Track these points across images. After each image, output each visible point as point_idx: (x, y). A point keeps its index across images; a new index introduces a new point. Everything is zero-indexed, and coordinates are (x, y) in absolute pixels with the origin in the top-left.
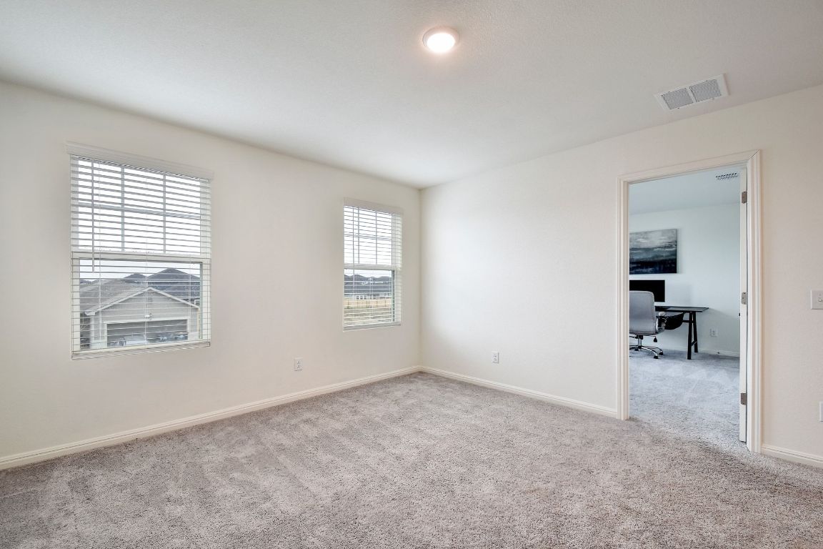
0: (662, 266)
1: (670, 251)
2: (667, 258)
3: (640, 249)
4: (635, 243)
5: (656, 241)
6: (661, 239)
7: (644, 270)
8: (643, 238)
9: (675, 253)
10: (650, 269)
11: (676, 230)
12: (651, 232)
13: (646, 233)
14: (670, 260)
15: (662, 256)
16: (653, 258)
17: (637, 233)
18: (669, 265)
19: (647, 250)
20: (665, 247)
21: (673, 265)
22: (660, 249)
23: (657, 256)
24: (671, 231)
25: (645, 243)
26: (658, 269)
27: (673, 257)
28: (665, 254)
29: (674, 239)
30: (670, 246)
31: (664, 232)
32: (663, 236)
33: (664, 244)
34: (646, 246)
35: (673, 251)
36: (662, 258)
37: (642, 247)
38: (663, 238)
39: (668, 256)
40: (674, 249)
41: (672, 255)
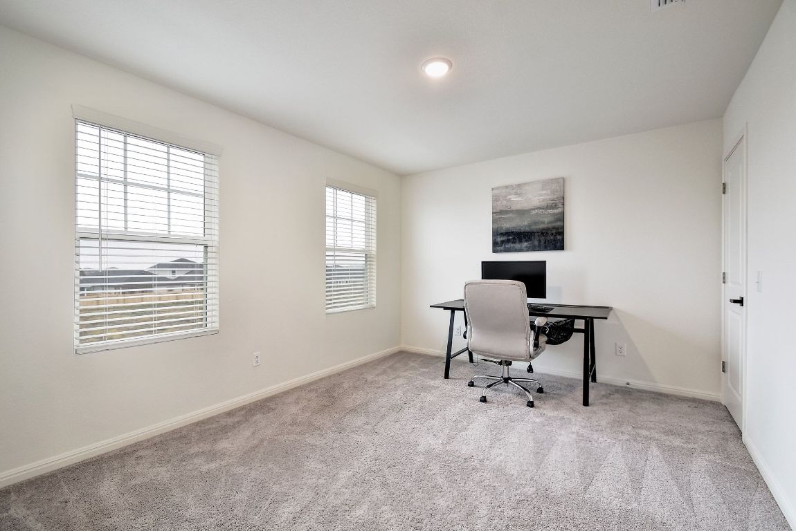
0: (542, 239)
1: (554, 214)
2: (550, 225)
3: (512, 211)
4: (505, 203)
5: (534, 199)
6: (541, 195)
7: (517, 246)
8: (516, 194)
9: (561, 218)
10: (525, 244)
11: (564, 179)
12: (526, 184)
13: (519, 186)
14: (554, 228)
15: (543, 223)
16: (529, 226)
17: (507, 187)
18: (554, 238)
19: (521, 213)
20: (548, 207)
21: (558, 237)
22: (540, 211)
23: (535, 223)
24: (556, 180)
25: (518, 202)
26: (536, 243)
27: (559, 224)
28: (546, 220)
29: (562, 195)
30: (555, 206)
31: (546, 183)
32: (543, 189)
33: (544, 204)
34: (519, 207)
35: (557, 214)
36: (542, 226)
37: (514, 208)
38: (544, 192)
39: (551, 222)
40: (560, 210)
41: (557, 220)
